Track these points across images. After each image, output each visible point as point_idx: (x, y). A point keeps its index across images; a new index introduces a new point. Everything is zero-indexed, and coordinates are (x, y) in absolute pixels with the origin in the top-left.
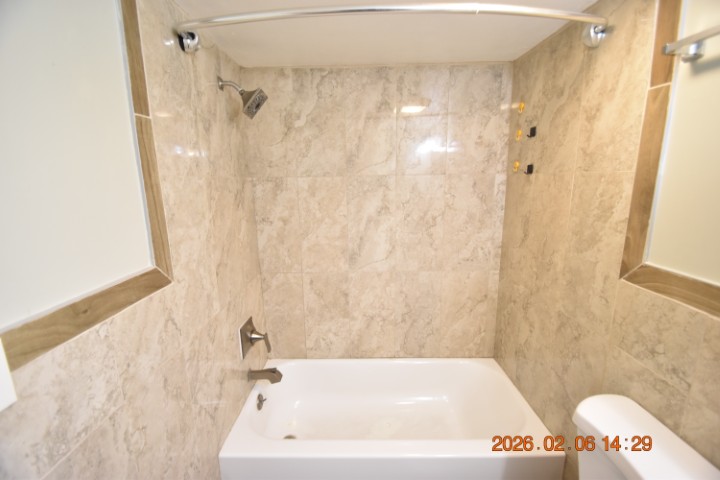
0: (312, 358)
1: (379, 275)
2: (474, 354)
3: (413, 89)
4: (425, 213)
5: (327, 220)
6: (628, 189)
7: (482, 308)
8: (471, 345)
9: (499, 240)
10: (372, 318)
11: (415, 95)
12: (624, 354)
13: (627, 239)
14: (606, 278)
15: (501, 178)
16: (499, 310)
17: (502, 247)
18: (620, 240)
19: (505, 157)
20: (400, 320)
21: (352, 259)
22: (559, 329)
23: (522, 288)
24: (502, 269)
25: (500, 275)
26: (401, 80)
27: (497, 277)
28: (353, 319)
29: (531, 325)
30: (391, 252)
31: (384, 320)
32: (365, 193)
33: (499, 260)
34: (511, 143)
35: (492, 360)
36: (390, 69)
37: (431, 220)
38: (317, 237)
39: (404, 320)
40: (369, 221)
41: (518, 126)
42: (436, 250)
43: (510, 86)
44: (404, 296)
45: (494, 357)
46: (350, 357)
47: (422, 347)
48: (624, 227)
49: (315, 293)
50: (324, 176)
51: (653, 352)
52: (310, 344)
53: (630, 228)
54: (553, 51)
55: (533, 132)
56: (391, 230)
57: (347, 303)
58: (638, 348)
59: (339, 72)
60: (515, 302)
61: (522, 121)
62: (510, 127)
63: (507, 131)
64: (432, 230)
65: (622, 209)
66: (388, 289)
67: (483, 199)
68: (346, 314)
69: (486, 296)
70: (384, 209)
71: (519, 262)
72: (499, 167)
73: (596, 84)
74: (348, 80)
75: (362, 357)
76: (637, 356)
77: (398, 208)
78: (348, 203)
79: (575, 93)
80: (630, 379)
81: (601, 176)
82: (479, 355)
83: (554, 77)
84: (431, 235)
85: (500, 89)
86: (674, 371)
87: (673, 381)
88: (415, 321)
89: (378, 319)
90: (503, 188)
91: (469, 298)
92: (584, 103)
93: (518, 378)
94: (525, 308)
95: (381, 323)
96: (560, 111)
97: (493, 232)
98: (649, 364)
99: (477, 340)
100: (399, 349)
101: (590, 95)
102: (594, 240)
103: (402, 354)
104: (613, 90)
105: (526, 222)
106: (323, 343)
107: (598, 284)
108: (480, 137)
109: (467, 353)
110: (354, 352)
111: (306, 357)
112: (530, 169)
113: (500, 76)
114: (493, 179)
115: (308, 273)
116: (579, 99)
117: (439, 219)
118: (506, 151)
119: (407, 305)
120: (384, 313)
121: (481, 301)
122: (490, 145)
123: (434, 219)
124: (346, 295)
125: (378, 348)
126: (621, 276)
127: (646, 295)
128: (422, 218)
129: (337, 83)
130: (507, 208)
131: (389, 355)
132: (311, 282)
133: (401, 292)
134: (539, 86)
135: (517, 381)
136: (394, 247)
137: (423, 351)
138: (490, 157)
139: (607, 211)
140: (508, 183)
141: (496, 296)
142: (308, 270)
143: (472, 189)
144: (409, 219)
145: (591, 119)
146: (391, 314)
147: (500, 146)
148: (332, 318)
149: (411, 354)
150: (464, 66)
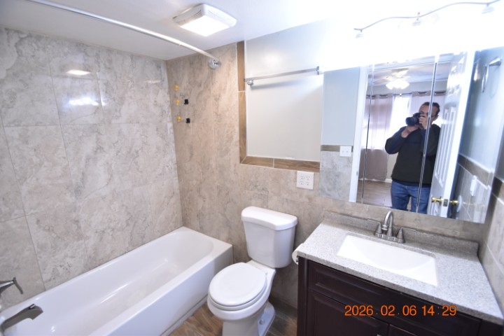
0: (51, 287)
1: (103, 198)
2: (173, 228)
3: (107, 64)
4: (131, 149)
5: (46, 163)
6: (237, 129)
7: (173, 201)
8: (171, 224)
9: (175, 160)
10: (103, 232)
11: (109, 68)
12: (247, 191)
13: (240, 148)
14: (235, 165)
15: (170, 125)
16: (182, 199)
17: (177, 164)
18: (237, 149)
19: (170, 114)
20: (125, 225)
21: (78, 191)
22: (219, 194)
23: (195, 182)
24: (179, 176)
25: (178, 179)
26: (97, 56)
27: (177, 181)
28: (88, 238)
29: (204, 198)
30: (110, 179)
31: (113, 230)
32: (80, 138)
33: (176, 171)
34: (172, 106)
35: (183, 228)
36: (87, 46)
37: (135, 153)
38: (37, 179)
39: (128, 225)
40: (88, 159)
41: (175, 97)
42: (141, 172)
43: (166, 74)
44: (125, 207)
45: (183, 225)
46: (90, 269)
47: (143, 237)
48: (238, 143)
49: (44, 229)
50: (36, 125)
51: (256, 186)
52: (46, 277)
53: (240, 144)
54: (192, 64)
55: (186, 102)
56: (108, 163)
57: (79, 228)
58: (251, 187)
59: (39, 38)
60: (191, 190)
61: (178, 95)
62: (170, 97)
63: (168, 99)
64: (137, 159)
65: (236, 137)
66: (112, 206)
67: (163, 138)
68: (80, 237)
69: (174, 193)
70: (99, 149)
71: (191, 169)
72: (168, 119)
73: (217, 85)
74: (49, 46)
75: (100, 265)
76: (252, 190)
77: (110, 147)
78: (66, 147)
79: (207, 86)
80: (251, 199)
81: (226, 124)
82: (176, 228)
83: (194, 76)
84: (136, 163)
85: (161, 74)
86: (263, 189)
87: (264, 193)
88: (136, 222)
89: (109, 231)
90: (172, 131)
91: (165, 197)
92: (212, 92)
93: (201, 228)
94: (199, 190)
95: (111, 234)
96: (201, 93)
97: (171, 156)
98: (256, 191)
99: (174, 220)
100: (127, 245)
101: (215, 89)
102: (227, 151)
103: (130, 248)
104: (225, 89)
105: (191, 148)
106: (60, 270)
107: (232, 168)
108: (155, 101)
109: (170, 230)
110: (93, 262)
111: (45, 290)
112: (188, 121)
113: (160, 67)
114: (166, 125)
115: (32, 214)
116: (209, 90)
117: (140, 152)
118: (170, 110)
119: (129, 213)
120: (112, 225)
121: (172, 197)
122: (161, 106)
123: (137, 152)
124: (77, 222)
125: (112, 252)
126: (240, 162)
127: (250, 167)
128: (129, 153)
129: (39, 47)
130: (176, 141)
131: (121, 253)
132: (38, 221)
133: (123, 206)
134: (186, 79)
135: (201, 230)
136: (112, 176)
137: (144, 240)
138: (163, 112)
139: (230, 139)
140: (174, 127)
141: (178, 192)
142: (32, 211)
143: (156, 132)
144: (119, 154)
145: (217, 100)
146: (118, 223)
147: (166, 107)
148: (66, 245)
149: (137, 245)
150: (139, 57)
